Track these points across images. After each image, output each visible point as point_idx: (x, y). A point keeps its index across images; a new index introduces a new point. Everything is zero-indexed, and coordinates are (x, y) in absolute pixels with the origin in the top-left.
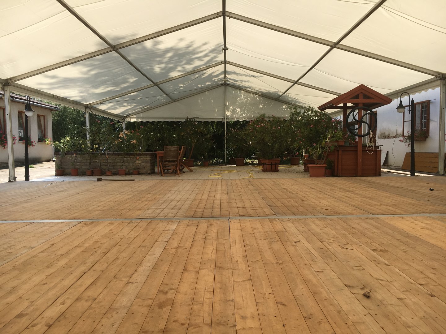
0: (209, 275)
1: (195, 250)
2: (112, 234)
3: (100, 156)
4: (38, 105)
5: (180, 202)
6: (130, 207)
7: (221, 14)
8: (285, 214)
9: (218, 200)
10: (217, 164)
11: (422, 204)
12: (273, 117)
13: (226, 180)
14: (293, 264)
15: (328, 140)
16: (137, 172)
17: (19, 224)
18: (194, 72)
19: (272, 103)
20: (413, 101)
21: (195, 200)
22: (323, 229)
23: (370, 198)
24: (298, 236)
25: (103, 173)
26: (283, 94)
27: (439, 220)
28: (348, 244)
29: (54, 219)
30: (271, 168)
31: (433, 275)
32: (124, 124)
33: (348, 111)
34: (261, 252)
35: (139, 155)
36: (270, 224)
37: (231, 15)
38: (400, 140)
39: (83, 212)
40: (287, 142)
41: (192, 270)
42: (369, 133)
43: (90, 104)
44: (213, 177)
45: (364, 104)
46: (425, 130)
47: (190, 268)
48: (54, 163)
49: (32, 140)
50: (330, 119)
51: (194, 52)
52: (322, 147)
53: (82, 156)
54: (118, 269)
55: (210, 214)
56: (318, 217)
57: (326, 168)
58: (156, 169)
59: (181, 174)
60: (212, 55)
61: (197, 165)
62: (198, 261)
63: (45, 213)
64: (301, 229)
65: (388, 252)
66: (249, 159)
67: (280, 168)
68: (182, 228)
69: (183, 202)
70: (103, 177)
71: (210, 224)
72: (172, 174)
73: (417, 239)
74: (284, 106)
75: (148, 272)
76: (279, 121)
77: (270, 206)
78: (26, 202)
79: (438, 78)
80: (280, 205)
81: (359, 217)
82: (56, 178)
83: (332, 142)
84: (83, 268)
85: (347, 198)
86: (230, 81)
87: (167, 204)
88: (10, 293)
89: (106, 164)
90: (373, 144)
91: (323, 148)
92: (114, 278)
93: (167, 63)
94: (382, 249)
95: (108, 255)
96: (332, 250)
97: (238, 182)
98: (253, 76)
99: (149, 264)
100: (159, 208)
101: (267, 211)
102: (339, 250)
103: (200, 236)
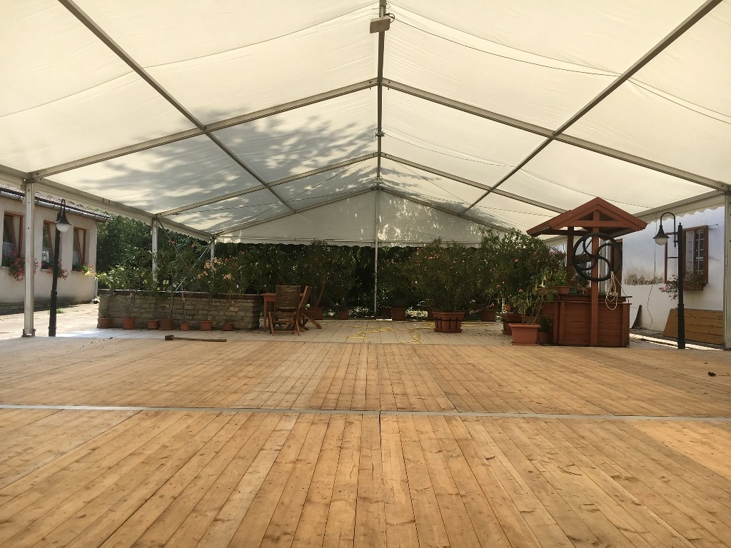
0: (346, 511)
1: (323, 466)
2: (190, 433)
3: (172, 298)
4: (76, 212)
5: (299, 381)
6: (218, 388)
7: (375, 82)
8: (471, 409)
9: (363, 380)
10: (361, 316)
11: (695, 399)
12: (455, 244)
13: (376, 345)
14: (483, 498)
15: (542, 285)
16: (231, 326)
17: (40, 411)
18: (329, 168)
19: (452, 220)
20: (680, 227)
21: (324, 378)
22: (533, 437)
23: (611, 386)
24: (492, 447)
25: (175, 326)
26: (470, 208)
27: (723, 428)
28: (574, 465)
29: (97, 405)
30: (450, 326)
31: (710, 524)
32: (212, 246)
33: (576, 239)
34: (431, 474)
35: (235, 298)
36: (446, 425)
37: (391, 84)
38: (661, 289)
39: (142, 393)
40: (475, 284)
41: (319, 501)
42: (609, 277)
43: (160, 214)
44: (355, 338)
45: (601, 229)
46: (702, 273)
47: (316, 498)
48: (97, 306)
49: (63, 268)
50: (546, 250)
51: (332, 138)
52: (533, 295)
53: (143, 297)
54: (199, 496)
55: (348, 404)
56: (526, 416)
57: (539, 330)
58: (262, 322)
59: (301, 331)
60: (360, 143)
61: (328, 317)
62: (329, 486)
63: (82, 394)
64: (497, 435)
65: (639, 482)
66: (414, 309)
67: (465, 326)
68: (303, 427)
69: (305, 382)
70: (176, 334)
71: (349, 422)
72: (288, 331)
73: (685, 460)
74: (473, 228)
75: (249, 503)
76: (464, 250)
77: (447, 394)
78: (50, 373)
79: (720, 192)
80: (462, 392)
81: (592, 417)
82: (98, 331)
83: (549, 287)
84: (144, 492)
85: (571, 384)
86: (387, 183)
87: (279, 384)
88: (27, 530)
89: (181, 311)
90: (616, 294)
91: (534, 298)
92: (194, 510)
93: (288, 153)
94: (629, 475)
95: (184, 470)
96: (547, 475)
97: (395, 349)
98: (424, 178)
99: (249, 489)
100: (266, 390)
101: (443, 402)
102: (558, 475)
103: (333, 443)
